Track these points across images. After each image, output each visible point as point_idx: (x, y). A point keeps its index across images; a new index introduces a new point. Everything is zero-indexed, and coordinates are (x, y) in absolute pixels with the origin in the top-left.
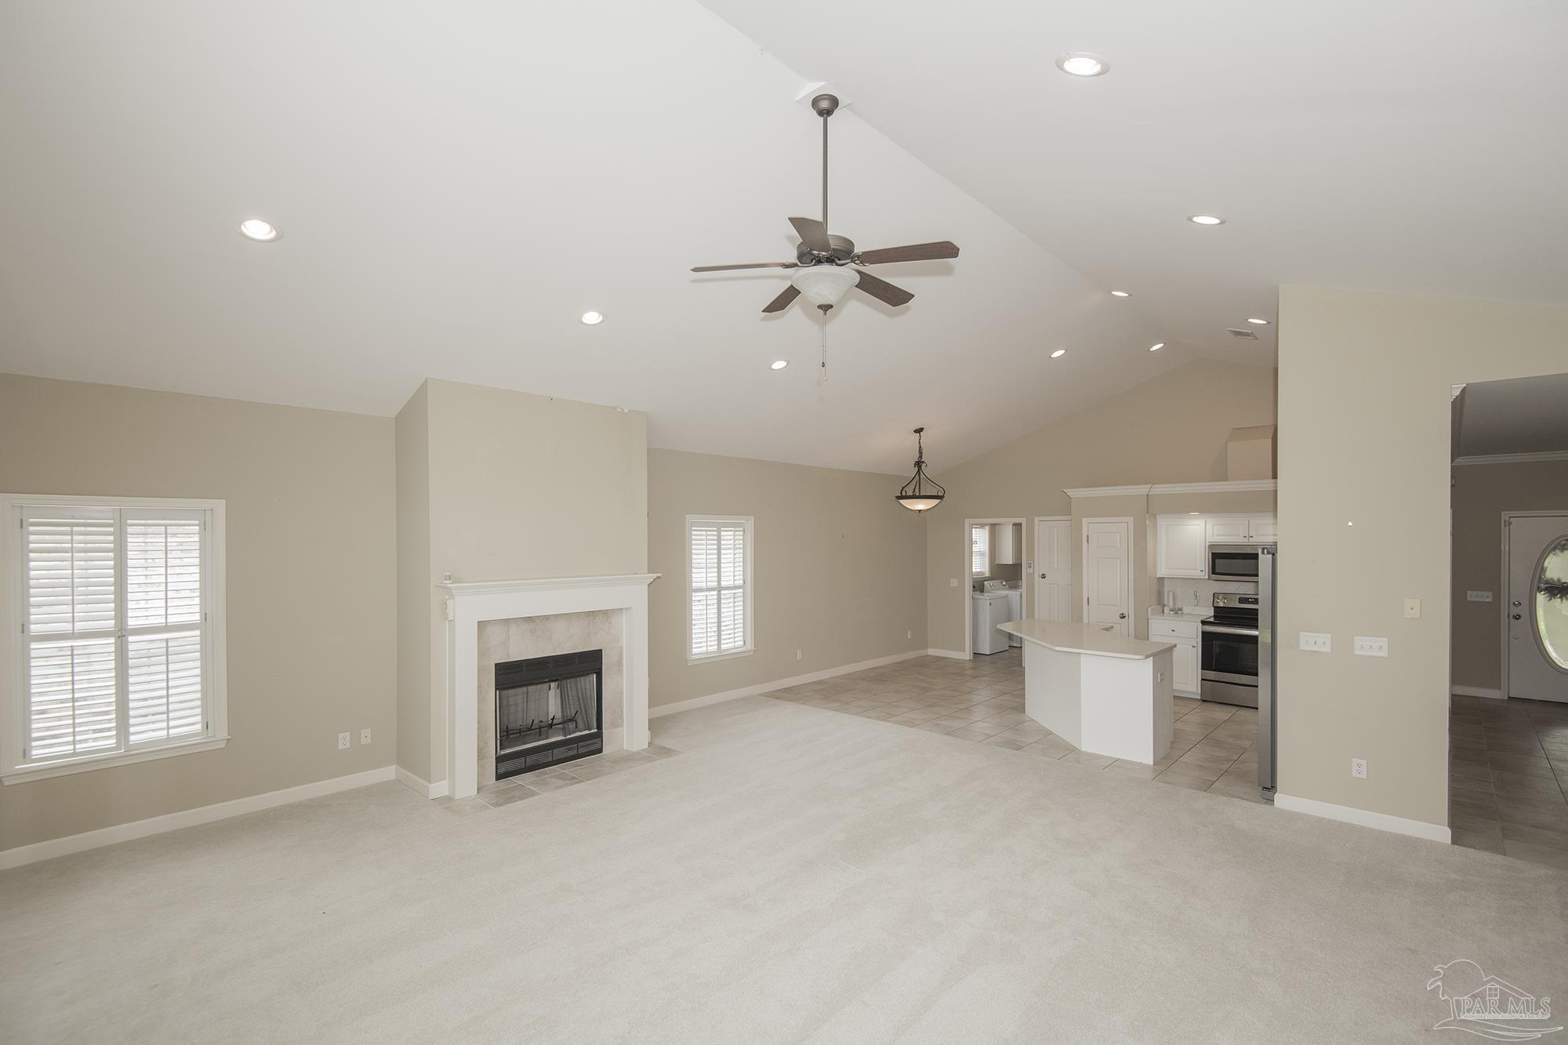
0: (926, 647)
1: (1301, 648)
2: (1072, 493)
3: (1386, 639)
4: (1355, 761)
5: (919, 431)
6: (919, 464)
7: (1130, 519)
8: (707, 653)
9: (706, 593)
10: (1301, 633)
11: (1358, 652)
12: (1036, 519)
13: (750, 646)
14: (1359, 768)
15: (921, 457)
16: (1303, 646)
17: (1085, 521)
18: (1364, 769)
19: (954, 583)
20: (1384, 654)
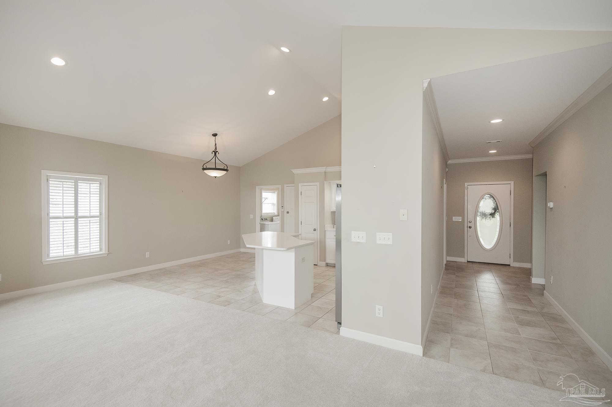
0: (240, 248)
1: (352, 241)
2: (296, 171)
3: (391, 234)
4: (377, 307)
5: (215, 135)
6: (215, 152)
7: (318, 184)
8: (64, 256)
9: (62, 220)
10: (352, 232)
11: (378, 242)
12: (285, 186)
13: (104, 251)
14: (379, 310)
15: (216, 149)
16: (353, 240)
17: (300, 185)
18: (381, 312)
19: (252, 216)
20: (390, 242)
